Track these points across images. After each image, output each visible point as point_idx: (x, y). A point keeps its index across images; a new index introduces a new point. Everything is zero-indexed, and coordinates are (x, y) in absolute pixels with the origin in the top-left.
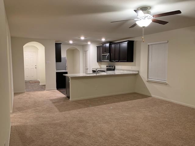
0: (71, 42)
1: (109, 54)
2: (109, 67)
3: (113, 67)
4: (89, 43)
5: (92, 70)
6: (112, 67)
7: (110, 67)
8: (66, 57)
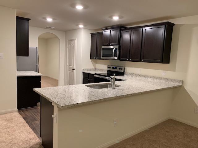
0: (49, 20)
1: (117, 47)
2: (113, 68)
3: (121, 69)
4: (81, 26)
5: (82, 71)
6: (119, 69)
7: (116, 68)
8: (37, 47)
